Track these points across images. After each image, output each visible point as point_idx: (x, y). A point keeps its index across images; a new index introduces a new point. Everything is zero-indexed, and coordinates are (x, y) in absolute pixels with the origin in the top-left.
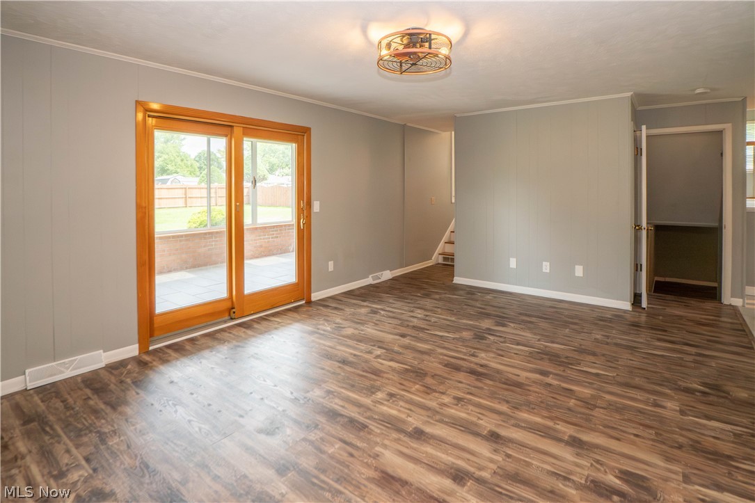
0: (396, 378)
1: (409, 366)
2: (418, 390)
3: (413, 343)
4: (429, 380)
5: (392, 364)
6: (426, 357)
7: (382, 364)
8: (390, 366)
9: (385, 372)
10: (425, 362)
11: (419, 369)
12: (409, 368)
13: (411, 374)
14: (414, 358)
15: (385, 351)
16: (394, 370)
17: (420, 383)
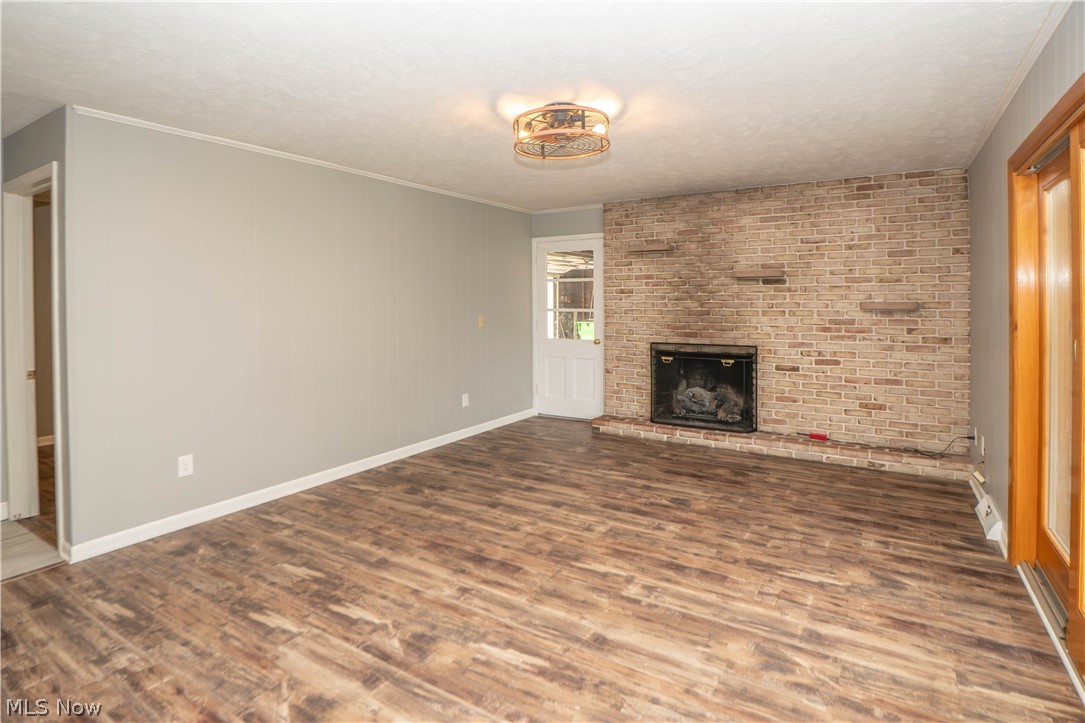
0: (589, 549)
1: (575, 567)
2: (560, 536)
3: (574, 618)
4: (546, 547)
5: (602, 568)
6: (550, 585)
7: (616, 567)
8: (604, 563)
9: (607, 554)
10: (551, 574)
11: (558, 562)
12: (573, 563)
13: (570, 554)
14: (568, 581)
15: (624, 594)
16: (595, 559)
17: (556, 543)
